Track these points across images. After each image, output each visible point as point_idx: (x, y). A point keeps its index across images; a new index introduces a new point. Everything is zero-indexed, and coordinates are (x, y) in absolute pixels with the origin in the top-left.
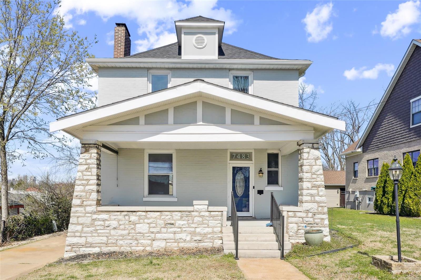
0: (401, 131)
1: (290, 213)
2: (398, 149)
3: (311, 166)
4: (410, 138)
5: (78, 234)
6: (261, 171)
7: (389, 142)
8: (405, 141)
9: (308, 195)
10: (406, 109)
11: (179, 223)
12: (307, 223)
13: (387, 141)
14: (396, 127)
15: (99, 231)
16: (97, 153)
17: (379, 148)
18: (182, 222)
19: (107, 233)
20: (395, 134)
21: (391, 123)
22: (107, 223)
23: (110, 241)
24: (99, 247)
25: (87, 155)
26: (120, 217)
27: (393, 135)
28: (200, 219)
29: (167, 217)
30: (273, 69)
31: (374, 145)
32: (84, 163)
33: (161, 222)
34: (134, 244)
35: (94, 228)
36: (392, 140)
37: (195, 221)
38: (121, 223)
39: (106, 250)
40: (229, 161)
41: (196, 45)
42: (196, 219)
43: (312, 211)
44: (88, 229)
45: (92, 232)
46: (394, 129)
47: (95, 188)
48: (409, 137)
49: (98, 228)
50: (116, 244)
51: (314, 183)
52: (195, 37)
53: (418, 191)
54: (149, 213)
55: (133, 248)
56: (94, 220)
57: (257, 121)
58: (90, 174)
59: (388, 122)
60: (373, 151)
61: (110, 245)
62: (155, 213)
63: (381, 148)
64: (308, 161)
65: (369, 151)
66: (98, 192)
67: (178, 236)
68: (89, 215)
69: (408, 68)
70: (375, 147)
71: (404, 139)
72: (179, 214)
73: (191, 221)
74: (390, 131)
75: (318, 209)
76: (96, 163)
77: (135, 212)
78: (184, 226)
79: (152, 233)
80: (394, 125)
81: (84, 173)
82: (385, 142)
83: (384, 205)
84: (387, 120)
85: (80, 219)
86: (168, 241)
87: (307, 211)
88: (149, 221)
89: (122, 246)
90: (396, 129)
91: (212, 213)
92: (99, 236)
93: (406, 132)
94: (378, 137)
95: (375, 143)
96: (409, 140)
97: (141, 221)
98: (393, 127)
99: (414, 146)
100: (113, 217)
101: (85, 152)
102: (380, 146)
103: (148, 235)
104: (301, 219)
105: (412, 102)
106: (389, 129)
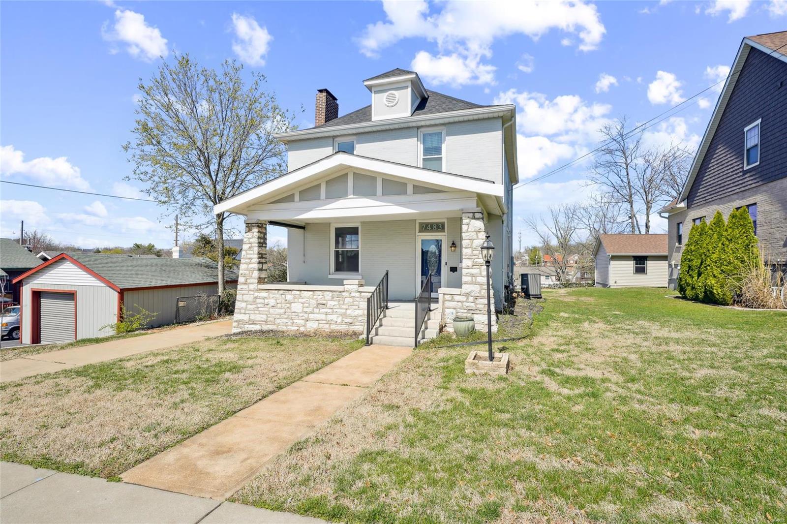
0: (733, 175)
1: (446, 296)
2: (730, 201)
3: (472, 240)
4: (744, 185)
5: (243, 311)
6: (453, 244)
7: (718, 192)
8: (738, 190)
9: (468, 274)
10: (739, 142)
11: (331, 303)
12: (469, 308)
13: (716, 191)
14: (727, 170)
15: (260, 309)
16: (259, 232)
17: (707, 203)
18: (333, 303)
19: (267, 311)
20: (725, 180)
21: (720, 164)
22: (266, 301)
23: (269, 319)
24: (260, 325)
25: (250, 234)
26: (278, 296)
27: (723, 181)
28: (351, 300)
29: (319, 296)
30: (469, 121)
31: (701, 197)
32: (247, 242)
33: (313, 302)
34: (289, 324)
35: (255, 306)
36: (722, 189)
37: (345, 302)
38: (278, 301)
39: (265, 328)
40: (417, 234)
41: (387, 103)
42: (347, 300)
43: (472, 294)
44: (251, 306)
45: (254, 310)
46: (724, 173)
47: (256, 266)
48: (743, 183)
49: (259, 306)
50: (273, 323)
51: (476, 260)
52: (386, 94)
53: (725, 267)
54: (303, 292)
55: (288, 327)
56: (256, 298)
57: (410, 189)
58: (252, 252)
59: (718, 162)
60: (700, 206)
61: (269, 323)
62: (309, 292)
63: (709, 201)
64: (467, 234)
65: (695, 205)
66: (260, 270)
67: (330, 317)
68: (252, 293)
69: (742, 80)
70: (701, 200)
71: (737, 187)
72: (330, 294)
73: (341, 302)
74: (720, 175)
75: (480, 292)
76: (257, 242)
77: (290, 290)
78: (335, 307)
79: (306, 312)
80: (724, 166)
81: (248, 251)
82: (714, 192)
83: (688, 286)
84: (716, 159)
85: (244, 296)
86: (320, 322)
87: (467, 295)
88: (302, 301)
89: (279, 325)
90: (726, 172)
91: (363, 294)
92: (259, 314)
93: (739, 177)
94: (705, 185)
95: (701, 193)
96: (743, 189)
97: (296, 300)
98: (723, 170)
99: (749, 197)
100: (272, 296)
101: (249, 231)
102: (707, 198)
103: (302, 315)
104: (460, 304)
105: (747, 131)
106: (719, 172)
